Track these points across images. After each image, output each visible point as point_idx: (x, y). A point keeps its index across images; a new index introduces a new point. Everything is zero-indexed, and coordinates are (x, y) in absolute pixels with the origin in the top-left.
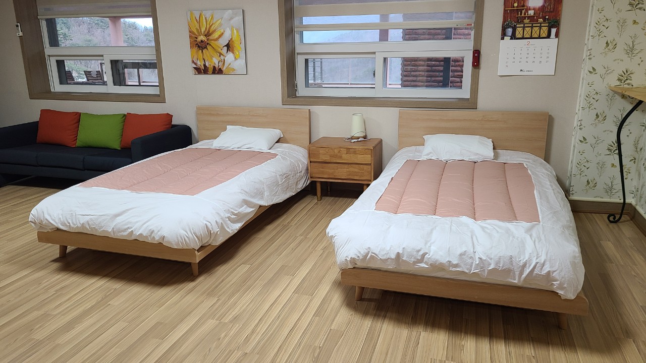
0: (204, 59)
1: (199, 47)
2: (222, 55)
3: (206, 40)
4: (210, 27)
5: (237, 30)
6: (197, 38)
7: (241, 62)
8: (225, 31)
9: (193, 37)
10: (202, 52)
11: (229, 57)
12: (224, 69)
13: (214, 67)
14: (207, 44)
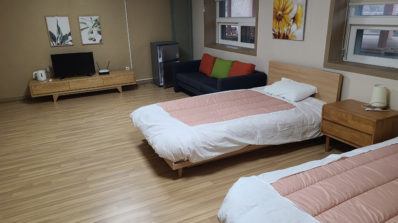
0: (279, 28)
1: (277, 19)
2: (290, 25)
3: (282, 14)
4: (286, 4)
5: (301, 6)
6: (277, 13)
7: (301, 31)
8: (293, 7)
9: (275, 12)
10: (279, 22)
11: (294, 27)
12: (289, 36)
13: (284, 34)
14: (282, 17)
